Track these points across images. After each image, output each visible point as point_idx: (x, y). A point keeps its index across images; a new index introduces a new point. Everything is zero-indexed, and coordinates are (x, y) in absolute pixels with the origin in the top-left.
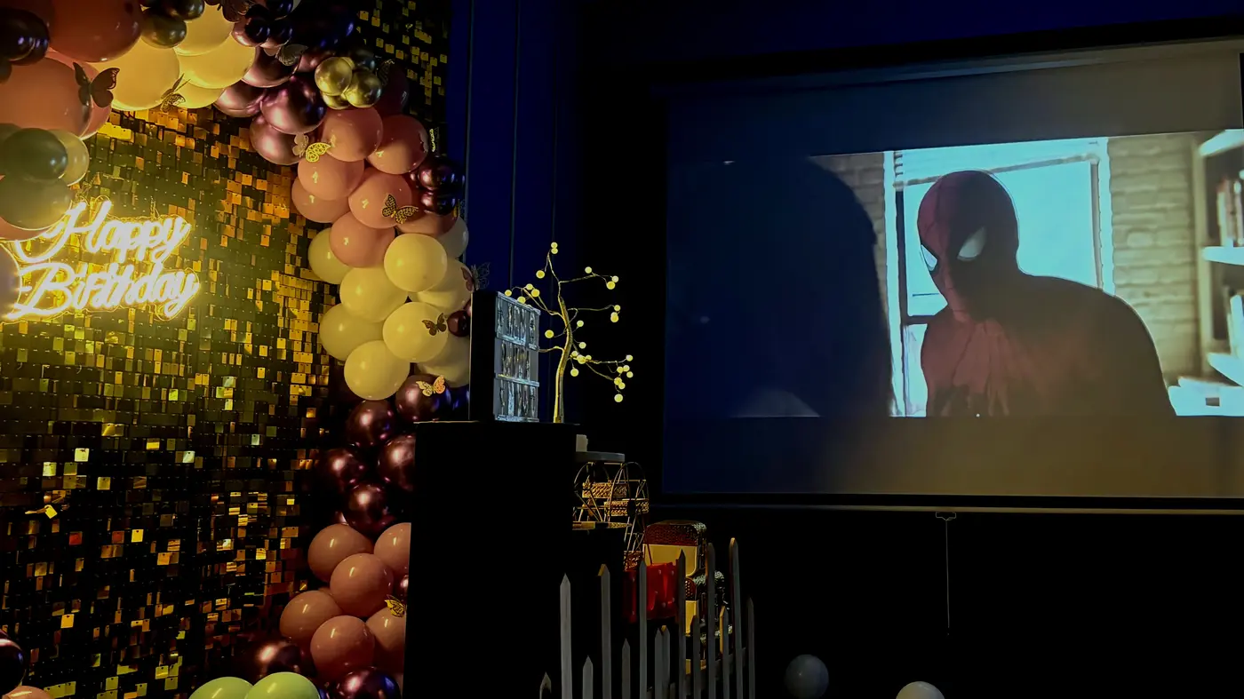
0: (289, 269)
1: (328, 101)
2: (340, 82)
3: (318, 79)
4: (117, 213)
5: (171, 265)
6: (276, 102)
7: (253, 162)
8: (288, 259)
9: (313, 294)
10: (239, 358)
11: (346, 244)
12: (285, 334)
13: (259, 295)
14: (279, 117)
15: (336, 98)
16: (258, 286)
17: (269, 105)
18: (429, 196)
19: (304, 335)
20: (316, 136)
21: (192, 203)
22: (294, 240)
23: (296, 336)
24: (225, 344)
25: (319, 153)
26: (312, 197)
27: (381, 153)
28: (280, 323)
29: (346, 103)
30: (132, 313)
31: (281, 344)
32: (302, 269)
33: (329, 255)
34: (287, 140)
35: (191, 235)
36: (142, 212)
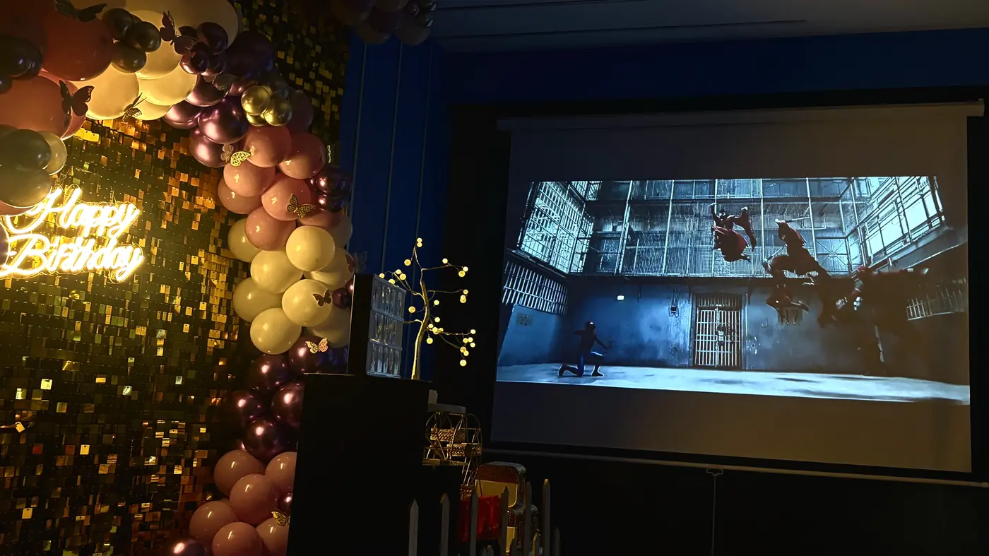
0: (212, 249)
1: (250, 119)
2: (259, 105)
3: (244, 102)
4: (86, 198)
5: (123, 240)
6: (210, 118)
7: (191, 164)
8: (212, 241)
9: (230, 269)
10: (170, 315)
11: (257, 231)
12: (206, 299)
13: (188, 268)
14: (212, 131)
15: (257, 118)
16: (188, 261)
17: (204, 120)
18: (324, 197)
19: (221, 300)
20: (240, 146)
21: (141, 193)
22: (217, 226)
23: (215, 301)
24: (160, 304)
25: (241, 159)
26: (233, 193)
27: (288, 162)
28: (203, 291)
29: (264, 121)
30: (91, 276)
31: (203, 306)
32: (222, 249)
33: (244, 240)
34: (215, 148)
35: (140, 218)
36: (102, 198)
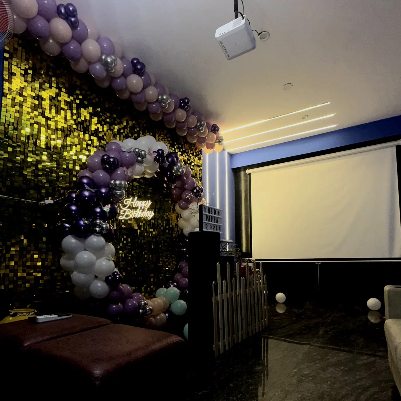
0: (171, 211)
1: (175, 174)
9: (177, 216)
11: (181, 205)
12: (172, 224)
13: (166, 216)
16: (166, 214)
24: (160, 225)
26: (174, 196)
29: (178, 174)
30: (142, 218)
32: (174, 211)
33: (179, 208)
35: (152, 204)
36: (142, 200)
